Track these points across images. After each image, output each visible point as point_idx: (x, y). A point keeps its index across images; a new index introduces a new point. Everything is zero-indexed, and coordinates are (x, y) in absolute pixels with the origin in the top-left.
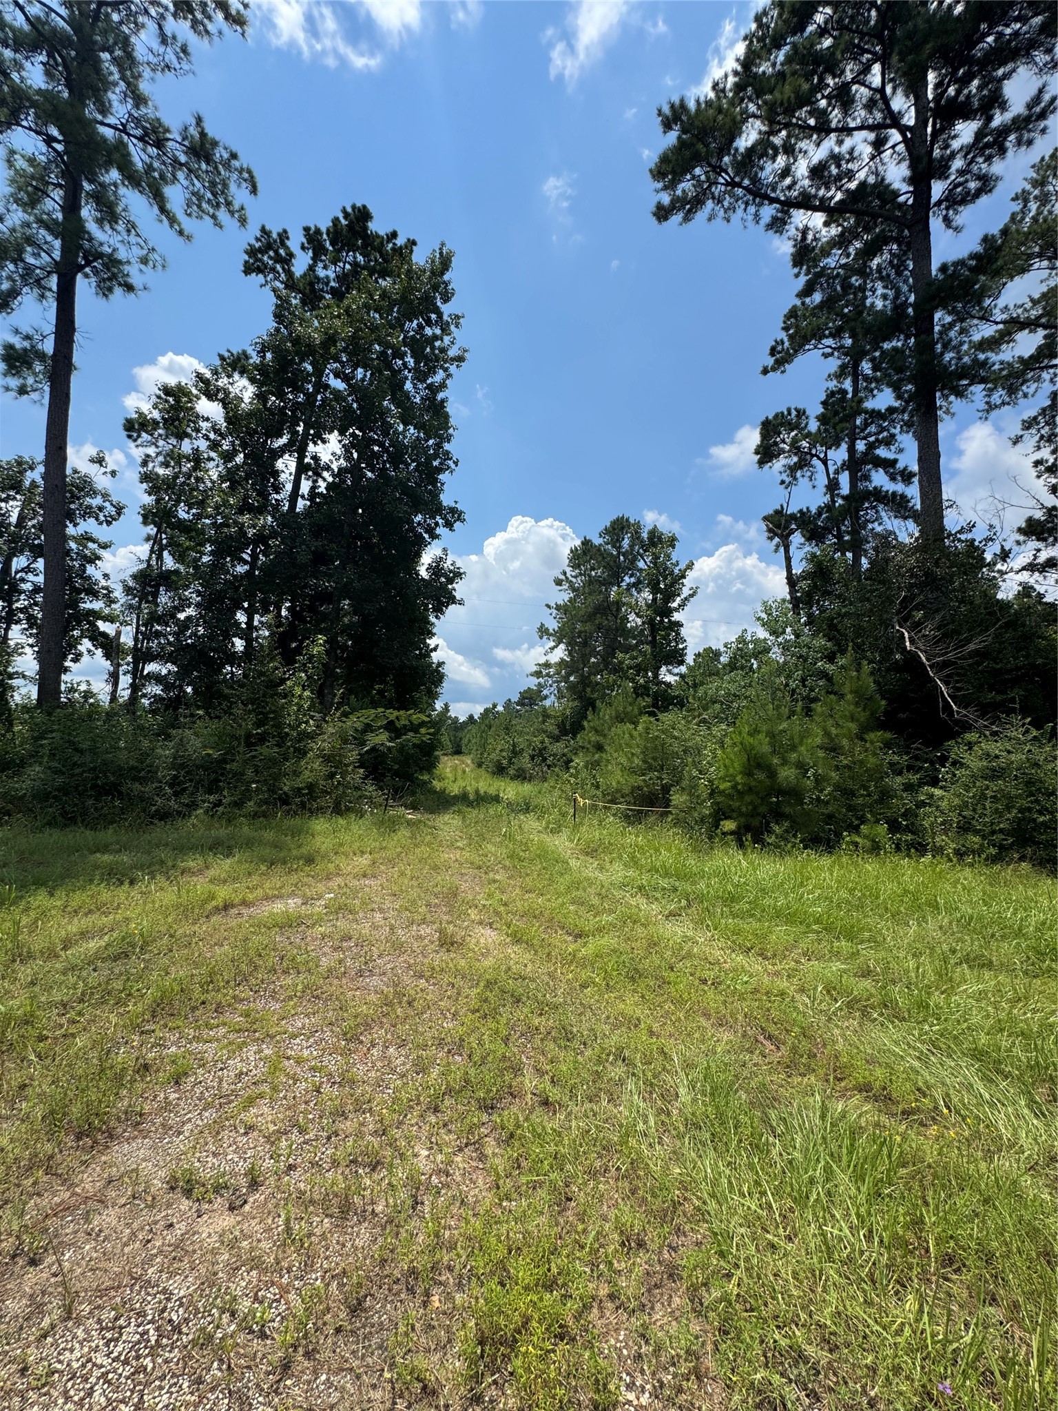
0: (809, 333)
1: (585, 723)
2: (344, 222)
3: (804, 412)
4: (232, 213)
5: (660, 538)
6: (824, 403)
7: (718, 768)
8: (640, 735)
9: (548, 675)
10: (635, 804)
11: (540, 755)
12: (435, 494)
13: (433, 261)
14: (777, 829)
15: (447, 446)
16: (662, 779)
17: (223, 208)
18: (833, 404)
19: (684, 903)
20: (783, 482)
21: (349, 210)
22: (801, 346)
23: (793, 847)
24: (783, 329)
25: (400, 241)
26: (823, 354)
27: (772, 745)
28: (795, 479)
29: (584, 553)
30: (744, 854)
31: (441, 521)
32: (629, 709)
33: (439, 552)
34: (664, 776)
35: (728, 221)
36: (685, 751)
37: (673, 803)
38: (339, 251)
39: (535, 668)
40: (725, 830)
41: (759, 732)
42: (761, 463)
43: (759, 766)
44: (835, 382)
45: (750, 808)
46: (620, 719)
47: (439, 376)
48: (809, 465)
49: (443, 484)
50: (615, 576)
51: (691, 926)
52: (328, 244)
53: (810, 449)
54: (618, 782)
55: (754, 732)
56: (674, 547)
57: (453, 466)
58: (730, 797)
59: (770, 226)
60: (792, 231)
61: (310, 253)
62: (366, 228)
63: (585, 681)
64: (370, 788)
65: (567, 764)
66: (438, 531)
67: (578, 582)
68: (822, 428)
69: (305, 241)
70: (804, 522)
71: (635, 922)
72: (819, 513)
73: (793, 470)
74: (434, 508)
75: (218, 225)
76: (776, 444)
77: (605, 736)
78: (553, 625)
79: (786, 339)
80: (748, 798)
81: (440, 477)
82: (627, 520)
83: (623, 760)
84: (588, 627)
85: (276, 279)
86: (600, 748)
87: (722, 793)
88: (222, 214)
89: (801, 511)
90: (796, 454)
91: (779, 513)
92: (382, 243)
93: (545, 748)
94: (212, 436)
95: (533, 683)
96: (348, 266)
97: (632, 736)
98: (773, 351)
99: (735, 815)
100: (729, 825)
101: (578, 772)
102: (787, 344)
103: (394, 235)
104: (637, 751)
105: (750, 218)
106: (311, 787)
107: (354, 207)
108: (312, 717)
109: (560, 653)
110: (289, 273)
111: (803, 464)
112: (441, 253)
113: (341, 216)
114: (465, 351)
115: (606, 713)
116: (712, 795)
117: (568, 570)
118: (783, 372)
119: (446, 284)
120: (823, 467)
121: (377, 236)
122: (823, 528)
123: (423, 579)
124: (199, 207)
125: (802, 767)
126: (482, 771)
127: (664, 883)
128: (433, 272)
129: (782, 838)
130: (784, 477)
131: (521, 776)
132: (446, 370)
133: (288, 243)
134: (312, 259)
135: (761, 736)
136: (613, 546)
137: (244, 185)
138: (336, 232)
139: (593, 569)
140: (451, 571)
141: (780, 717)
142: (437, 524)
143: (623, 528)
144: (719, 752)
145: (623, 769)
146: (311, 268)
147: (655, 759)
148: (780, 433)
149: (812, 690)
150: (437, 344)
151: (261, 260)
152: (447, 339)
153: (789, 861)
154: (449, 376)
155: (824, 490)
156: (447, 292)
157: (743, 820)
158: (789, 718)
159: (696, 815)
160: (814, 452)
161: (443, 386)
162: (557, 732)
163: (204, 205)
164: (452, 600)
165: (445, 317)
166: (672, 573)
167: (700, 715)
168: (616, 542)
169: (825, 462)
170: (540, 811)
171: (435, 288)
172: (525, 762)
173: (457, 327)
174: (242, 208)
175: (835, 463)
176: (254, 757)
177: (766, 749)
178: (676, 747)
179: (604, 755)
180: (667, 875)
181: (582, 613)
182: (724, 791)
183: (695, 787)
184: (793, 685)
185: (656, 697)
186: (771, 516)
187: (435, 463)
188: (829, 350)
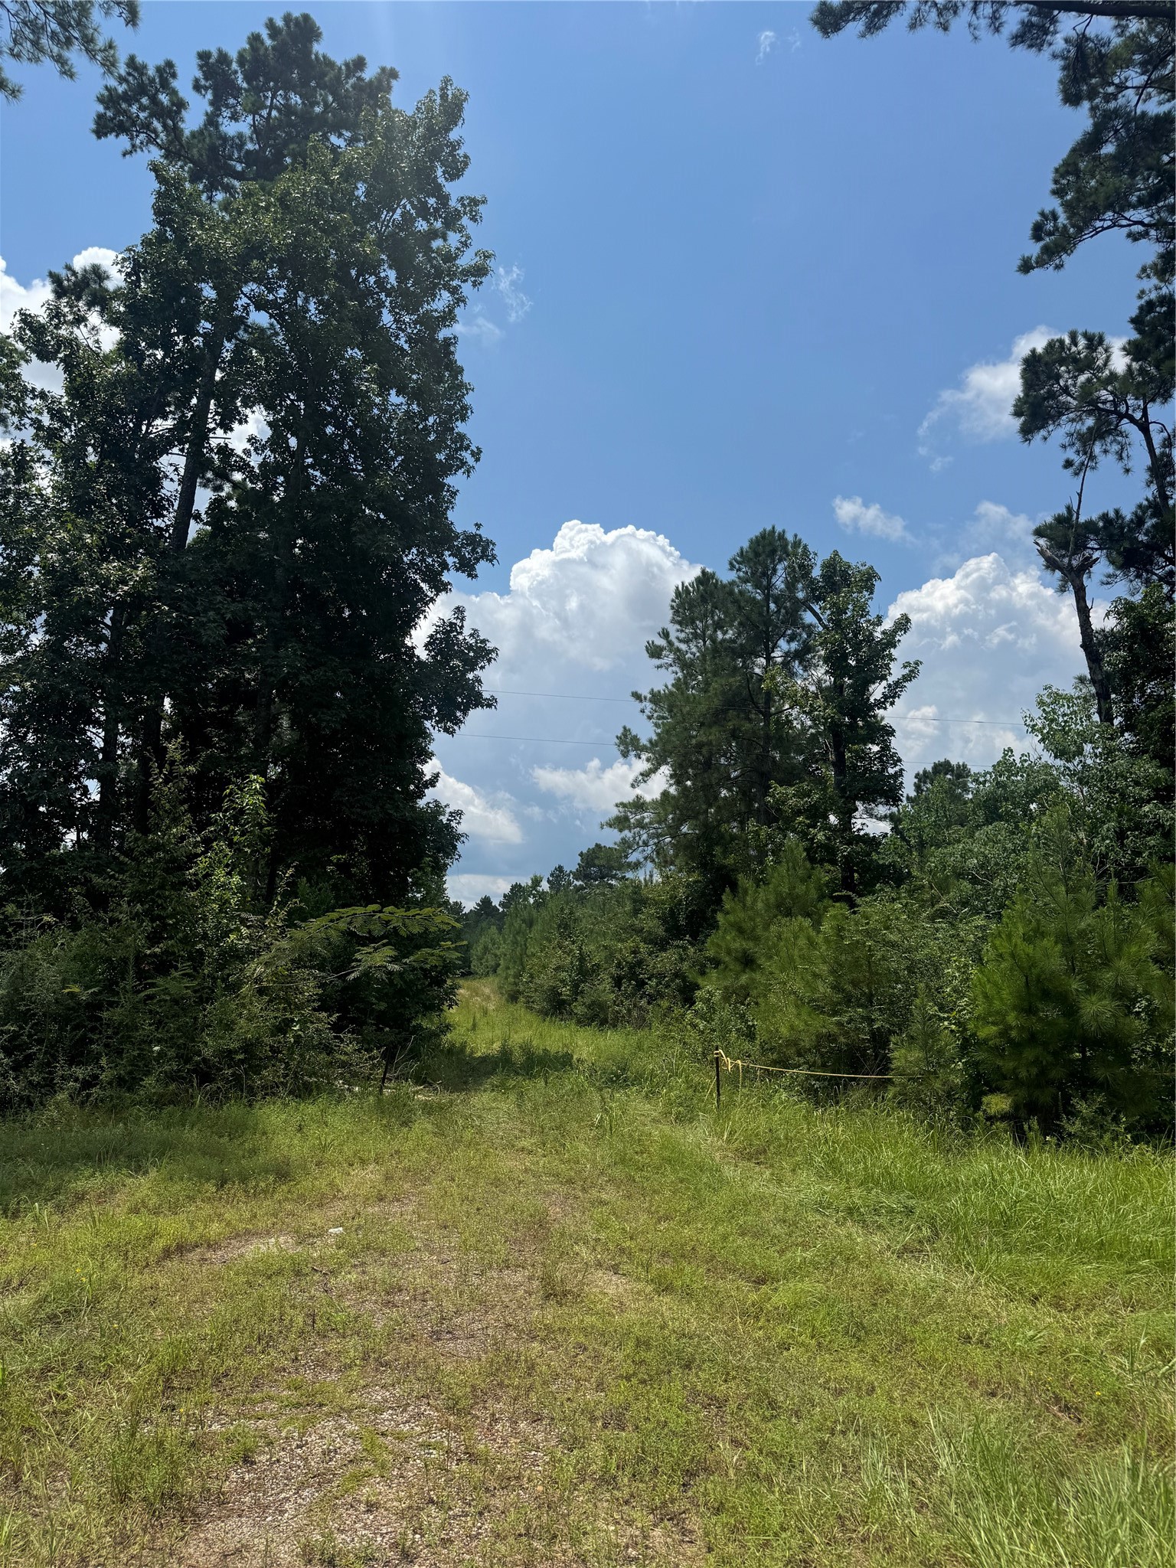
0: (1101, 203)
1: (720, 917)
2: (268, 42)
3: (1101, 340)
4: (91, 53)
5: (845, 576)
6: (1137, 322)
7: (973, 1000)
8: (827, 941)
9: (640, 824)
10: (824, 1067)
11: (631, 977)
12: (438, 512)
13: (430, 109)
14: (1083, 1107)
15: (460, 427)
16: (871, 1021)
17: (76, 46)
18: (1153, 325)
19: (926, 1232)
20: (1068, 464)
21: (280, 23)
22: (1087, 222)
23: (1115, 1138)
24: (1054, 192)
25: (369, 74)
26: (1129, 235)
27: (1069, 957)
28: (1092, 457)
29: (704, 599)
30: (1027, 1154)
31: (451, 560)
32: (801, 889)
33: (448, 615)
34: (875, 1015)
35: (946, 29)
36: (910, 970)
37: (895, 1064)
38: (258, 90)
39: (615, 812)
40: (992, 1111)
41: (1043, 935)
42: (1027, 431)
43: (1046, 995)
44: (1155, 281)
45: (1034, 1071)
46: (785, 908)
47: (443, 300)
48: (1116, 431)
49: (454, 494)
50: (762, 639)
51: (941, 1266)
52: (240, 80)
53: (1115, 404)
54: (792, 1028)
55: (1035, 934)
56: (871, 590)
57: (471, 461)
58: (997, 1051)
59: (1018, 39)
60: (1059, 43)
61: (209, 96)
62: (308, 51)
63: (710, 836)
64: (349, 1046)
65: (687, 994)
66: (446, 577)
67: (692, 650)
68: (1136, 366)
69: (199, 74)
70: (1111, 537)
71: (848, 1260)
72: (1139, 521)
73: (1086, 441)
74: (441, 537)
75: (68, 73)
76: (1051, 395)
77: (756, 939)
78: (646, 732)
79: (1060, 211)
80: (1029, 1054)
81: (449, 480)
82: (782, 536)
83: (798, 986)
84: (714, 735)
85: (151, 141)
86: (748, 962)
87: (982, 1044)
88: (76, 56)
89: (1104, 517)
90: (1090, 413)
91: (1065, 521)
92: (338, 78)
93: (640, 963)
94: (46, 420)
95: (611, 838)
96: (274, 113)
97: (812, 944)
98: (1038, 232)
99: (1007, 1084)
100: (998, 1103)
101: (712, 1009)
102: (1063, 219)
103: (360, 63)
104: (824, 969)
105: (984, 23)
106: (248, 1047)
107: (287, 18)
108: (243, 921)
109: (660, 783)
110: (175, 132)
111: (1105, 428)
112: (444, 96)
113: (265, 34)
114: (487, 256)
115: (760, 899)
116: (965, 1047)
117: (673, 629)
118: (1058, 267)
119: (454, 146)
120: (1141, 436)
121: (330, 64)
122: (1147, 546)
123: (420, 662)
124: (36, 44)
125: (1124, 996)
126: (519, 1009)
127: (891, 1201)
128: (429, 128)
129: (1092, 1122)
130: (1071, 454)
131: (599, 1018)
132: (454, 291)
133: (175, 84)
134: (212, 103)
135: (1046, 943)
136: (756, 586)
137: (116, 10)
138: (255, 59)
139: (719, 626)
140: (470, 647)
141: (1080, 908)
142: (445, 566)
143: (773, 552)
144: (973, 971)
145: (800, 1002)
146: (212, 121)
147: (855, 984)
148: (1058, 377)
149: (1137, 853)
150: (437, 244)
151: (125, 112)
152: (454, 239)
153: (1104, 1162)
154: (460, 300)
155: (1146, 476)
156: (455, 160)
157: (1022, 1093)
158: (1095, 908)
159: (937, 1085)
160: (1123, 409)
161: (448, 317)
162: (661, 931)
163: (44, 41)
164: (476, 699)
165: (453, 203)
166: (870, 637)
167: (934, 901)
168: (762, 577)
169: (1144, 427)
170: (649, 1084)
171: (434, 155)
172: (603, 988)
173: (474, 219)
174: (111, 46)
175: (1164, 428)
176: (150, 997)
177: (1056, 963)
178: (895, 963)
179: (757, 976)
180: (893, 1188)
181: (702, 708)
182: (985, 1041)
183: (933, 1034)
184: (1100, 846)
185: (848, 864)
186: (1050, 527)
187: (441, 457)
188: (1139, 228)
